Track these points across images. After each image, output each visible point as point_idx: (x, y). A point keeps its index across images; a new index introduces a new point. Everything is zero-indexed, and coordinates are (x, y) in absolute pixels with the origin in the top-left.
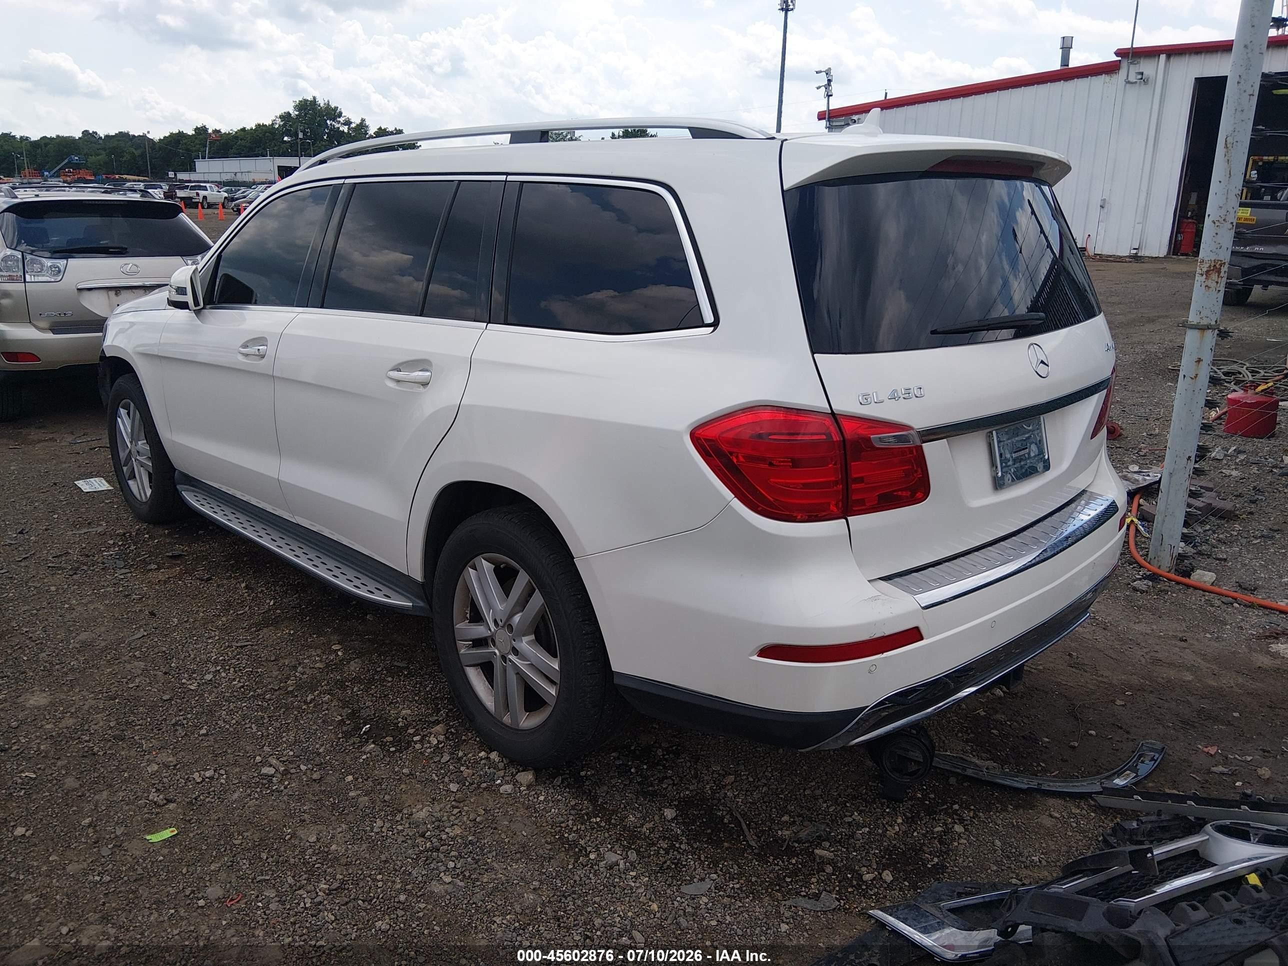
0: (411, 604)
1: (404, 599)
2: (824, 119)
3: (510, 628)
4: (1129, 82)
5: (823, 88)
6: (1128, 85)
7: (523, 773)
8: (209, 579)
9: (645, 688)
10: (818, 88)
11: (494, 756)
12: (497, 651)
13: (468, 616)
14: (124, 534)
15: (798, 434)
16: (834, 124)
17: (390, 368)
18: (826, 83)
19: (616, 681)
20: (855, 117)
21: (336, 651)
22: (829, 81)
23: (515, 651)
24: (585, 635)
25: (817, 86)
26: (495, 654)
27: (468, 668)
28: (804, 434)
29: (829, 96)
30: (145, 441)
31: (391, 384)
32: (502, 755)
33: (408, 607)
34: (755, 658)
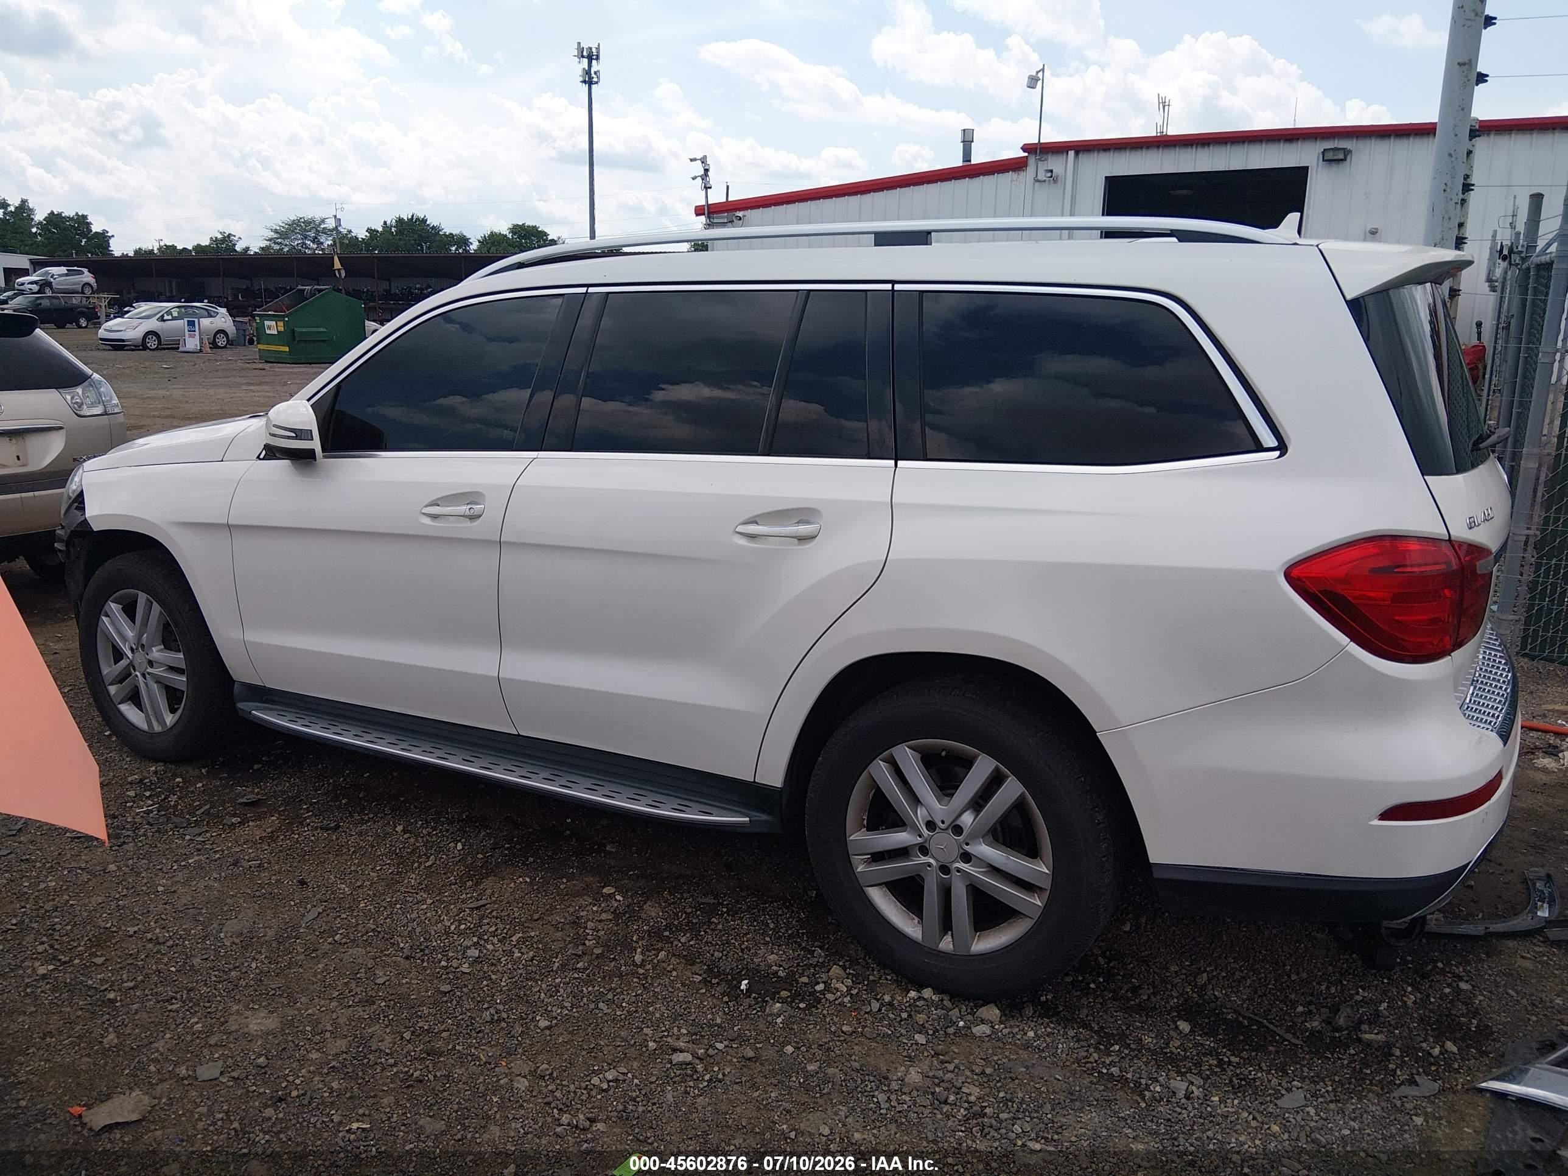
0: (748, 819)
1: (733, 814)
2: (703, 214)
3: (958, 830)
4: (1037, 181)
5: (699, 179)
6: (1037, 184)
7: (984, 1008)
8: (337, 827)
9: (1202, 878)
10: (694, 179)
11: (927, 993)
12: (932, 861)
13: (865, 822)
14: (141, 781)
15: (1405, 566)
16: (715, 221)
17: (740, 522)
18: (702, 172)
19: (1157, 874)
20: (740, 214)
21: (611, 896)
22: (706, 170)
23: (966, 857)
24: (1098, 824)
25: (693, 176)
26: (930, 865)
27: (870, 888)
28: (1412, 566)
29: (707, 188)
30: (162, 647)
31: (742, 542)
32: (937, 990)
33: (743, 824)
34: (1376, 822)
